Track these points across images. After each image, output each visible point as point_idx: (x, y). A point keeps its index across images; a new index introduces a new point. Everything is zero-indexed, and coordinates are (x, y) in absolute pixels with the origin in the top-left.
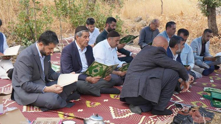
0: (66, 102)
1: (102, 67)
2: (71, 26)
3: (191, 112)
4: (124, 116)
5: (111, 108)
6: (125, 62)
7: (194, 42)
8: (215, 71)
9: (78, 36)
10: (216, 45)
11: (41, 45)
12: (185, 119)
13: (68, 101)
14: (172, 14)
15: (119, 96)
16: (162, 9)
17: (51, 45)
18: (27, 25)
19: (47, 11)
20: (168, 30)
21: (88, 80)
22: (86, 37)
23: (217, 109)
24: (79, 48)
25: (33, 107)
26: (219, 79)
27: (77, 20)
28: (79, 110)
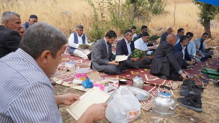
0: (120, 71)
1: (140, 52)
2: (120, 32)
3: (194, 79)
4: (153, 80)
5: (146, 75)
6: (152, 51)
7: (196, 40)
8: (209, 59)
9: (126, 35)
10: (210, 44)
11: (107, 39)
12: (191, 82)
13: (121, 71)
14: (181, 26)
15: (150, 70)
16: (175, 23)
17: (113, 39)
18: (97, 31)
19: (108, 23)
20: (179, 34)
21: (132, 60)
22: (131, 36)
23: (211, 79)
24: (127, 42)
25: (102, 72)
26: (211, 63)
27: (123, 29)
28: (127, 76)
